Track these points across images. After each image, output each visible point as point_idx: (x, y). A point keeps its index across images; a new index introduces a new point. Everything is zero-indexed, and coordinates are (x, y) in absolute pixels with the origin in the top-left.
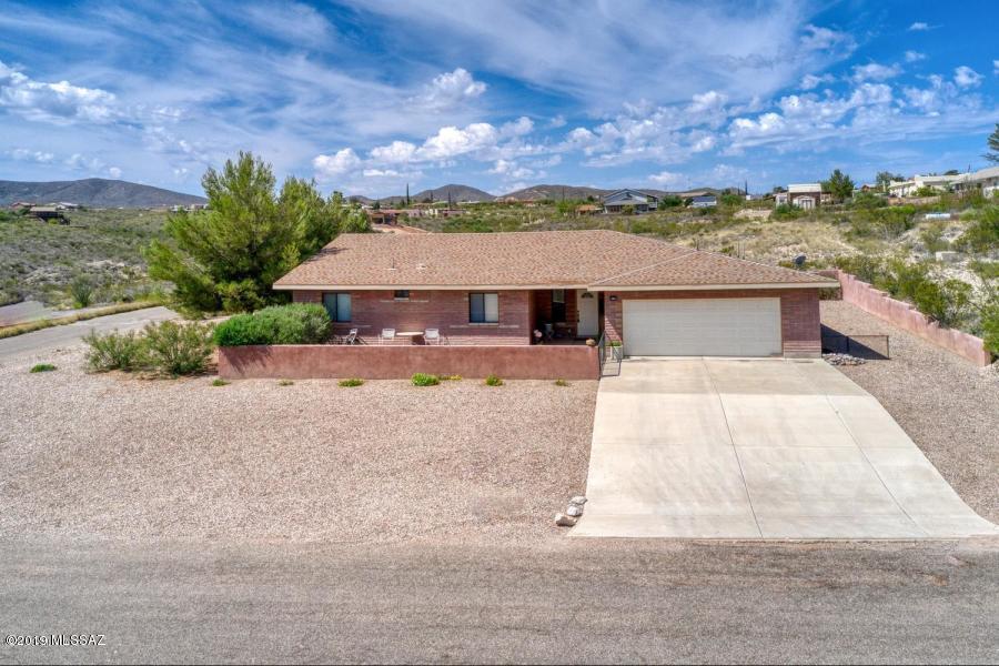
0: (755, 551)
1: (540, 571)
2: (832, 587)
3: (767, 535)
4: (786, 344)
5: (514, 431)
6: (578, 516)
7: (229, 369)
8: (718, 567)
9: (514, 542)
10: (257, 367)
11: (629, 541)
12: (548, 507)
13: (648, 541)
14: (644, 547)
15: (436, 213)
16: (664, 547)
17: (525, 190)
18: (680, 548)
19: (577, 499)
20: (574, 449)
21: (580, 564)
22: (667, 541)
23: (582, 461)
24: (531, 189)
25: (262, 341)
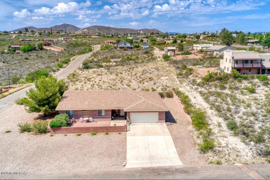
0: (151, 169)
1: (122, 174)
2: (159, 174)
3: (152, 166)
4: (159, 121)
5: (113, 146)
6: (126, 164)
7: (53, 132)
8: (146, 172)
9: (117, 170)
10: (59, 132)
11: (134, 168)
12: (121, 162)
13: (136, 168)
14: (136, 169)
15: (63, 39)
16: (139, 169)
17: (90, 27)
18: (141, 169)
19: (126, 161)
20: (124, 150)
21: (127, 173)
22: (139, 168)
23: (125, 152)
24: (92, 27)
25: (60, 126)
